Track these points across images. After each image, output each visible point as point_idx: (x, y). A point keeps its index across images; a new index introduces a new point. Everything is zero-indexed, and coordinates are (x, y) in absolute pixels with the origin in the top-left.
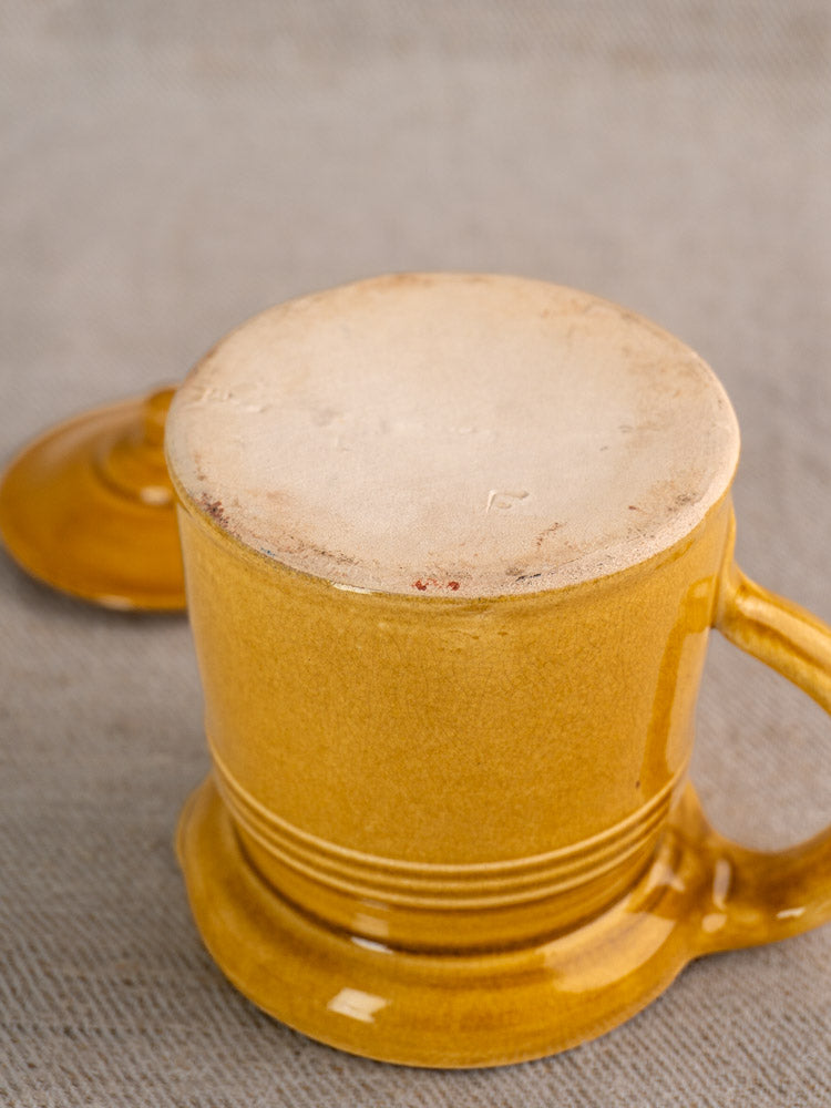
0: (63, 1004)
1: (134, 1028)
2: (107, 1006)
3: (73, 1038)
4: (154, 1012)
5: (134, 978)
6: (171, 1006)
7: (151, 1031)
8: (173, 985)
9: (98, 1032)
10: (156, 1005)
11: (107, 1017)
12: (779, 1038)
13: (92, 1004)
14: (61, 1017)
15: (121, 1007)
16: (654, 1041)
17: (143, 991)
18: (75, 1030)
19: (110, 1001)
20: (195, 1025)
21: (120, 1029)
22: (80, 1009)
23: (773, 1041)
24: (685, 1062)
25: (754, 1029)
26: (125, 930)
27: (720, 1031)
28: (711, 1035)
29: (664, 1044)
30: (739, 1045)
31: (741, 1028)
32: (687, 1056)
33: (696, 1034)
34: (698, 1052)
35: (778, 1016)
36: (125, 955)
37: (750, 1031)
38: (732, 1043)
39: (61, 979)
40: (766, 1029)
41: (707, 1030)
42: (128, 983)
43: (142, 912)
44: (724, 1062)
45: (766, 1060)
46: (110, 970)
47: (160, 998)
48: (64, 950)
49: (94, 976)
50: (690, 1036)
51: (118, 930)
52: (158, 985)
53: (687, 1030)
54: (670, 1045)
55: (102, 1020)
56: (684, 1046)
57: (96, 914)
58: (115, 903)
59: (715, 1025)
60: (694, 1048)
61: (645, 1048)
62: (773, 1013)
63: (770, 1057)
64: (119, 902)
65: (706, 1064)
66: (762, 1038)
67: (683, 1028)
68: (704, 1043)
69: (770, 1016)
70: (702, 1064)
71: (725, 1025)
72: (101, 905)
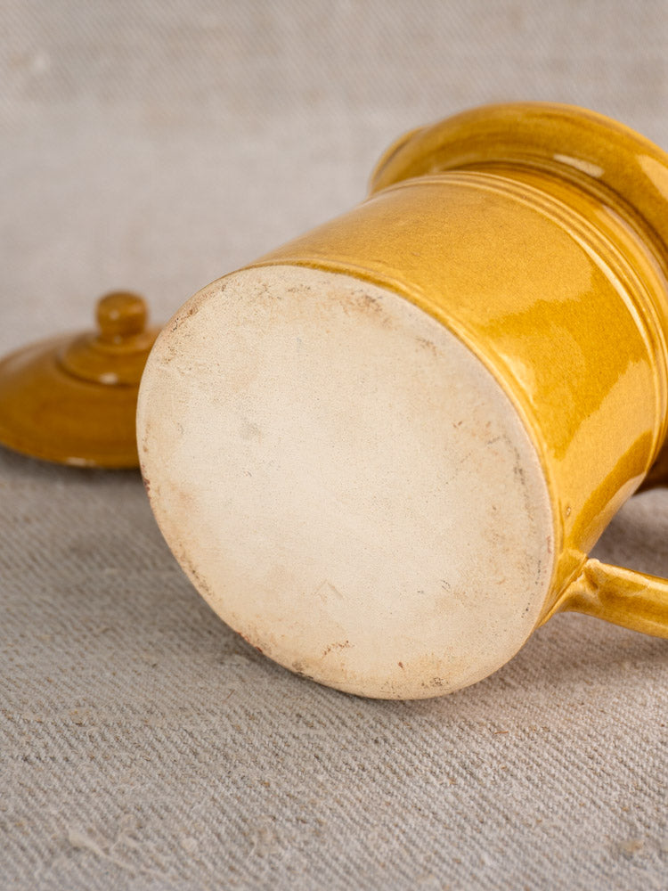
0: (23, 740)
1: (85, 756)
2: (61, 741)
3: (31, 763)
4: (103, 745)
5: (85, 721)
6: (117, 739)
7: (99, 757)
8: (120, 725)
9: (53, 759)
10: (104, 739)
11: (60, 748)
13: (48, 739)
14: (21, 748)
15: (73, 741)
17: (94, 730)
18: (32, 757)
19: (63, 737)
20: (138, 753)
21: (73, 757)
22: (38, 743)
23: (651, 759)
24: (574, 775)
25: (635, 751)
26: (79, 689)
27: (604, 753)
28: (596, 756)
29: (555, 763)
30: (622, 762)
31: (622, 751)
32: (576, 770)
33: (583, 755)
34: (585, 767)
35: (656, 742)
36: (79, 705)
37: (630, 752)
38: (615, 761)
39: (21, 722)
40: (644, 751)
41: (593, 752)
42: (80, 724)
43: (94, 677)
44: (608, 775)
45: (646, 772)
46: (64, 716)
47: (108, 735)
48: (24, 703)
49: (50, 720)
50: (578, 757)
51: (73, 689)
52: (107, 726)
53: (575, 753)
54: (560, 762)
55: (56, 750)
56: (573, 764)
57: (53, 678)
58: (69, 670)
59: (600, 749)
60: (581, 765)
61: (539, 765)
62: (651, 739)
63: (649, 770)
64: (73, 669)
65: (592, 776)
66: (642, 757)
67: (571, 751)
68: (590, 761)
69: (648, 742)
70: (589, 776)
71: (608, 749)
72: (58, 671)
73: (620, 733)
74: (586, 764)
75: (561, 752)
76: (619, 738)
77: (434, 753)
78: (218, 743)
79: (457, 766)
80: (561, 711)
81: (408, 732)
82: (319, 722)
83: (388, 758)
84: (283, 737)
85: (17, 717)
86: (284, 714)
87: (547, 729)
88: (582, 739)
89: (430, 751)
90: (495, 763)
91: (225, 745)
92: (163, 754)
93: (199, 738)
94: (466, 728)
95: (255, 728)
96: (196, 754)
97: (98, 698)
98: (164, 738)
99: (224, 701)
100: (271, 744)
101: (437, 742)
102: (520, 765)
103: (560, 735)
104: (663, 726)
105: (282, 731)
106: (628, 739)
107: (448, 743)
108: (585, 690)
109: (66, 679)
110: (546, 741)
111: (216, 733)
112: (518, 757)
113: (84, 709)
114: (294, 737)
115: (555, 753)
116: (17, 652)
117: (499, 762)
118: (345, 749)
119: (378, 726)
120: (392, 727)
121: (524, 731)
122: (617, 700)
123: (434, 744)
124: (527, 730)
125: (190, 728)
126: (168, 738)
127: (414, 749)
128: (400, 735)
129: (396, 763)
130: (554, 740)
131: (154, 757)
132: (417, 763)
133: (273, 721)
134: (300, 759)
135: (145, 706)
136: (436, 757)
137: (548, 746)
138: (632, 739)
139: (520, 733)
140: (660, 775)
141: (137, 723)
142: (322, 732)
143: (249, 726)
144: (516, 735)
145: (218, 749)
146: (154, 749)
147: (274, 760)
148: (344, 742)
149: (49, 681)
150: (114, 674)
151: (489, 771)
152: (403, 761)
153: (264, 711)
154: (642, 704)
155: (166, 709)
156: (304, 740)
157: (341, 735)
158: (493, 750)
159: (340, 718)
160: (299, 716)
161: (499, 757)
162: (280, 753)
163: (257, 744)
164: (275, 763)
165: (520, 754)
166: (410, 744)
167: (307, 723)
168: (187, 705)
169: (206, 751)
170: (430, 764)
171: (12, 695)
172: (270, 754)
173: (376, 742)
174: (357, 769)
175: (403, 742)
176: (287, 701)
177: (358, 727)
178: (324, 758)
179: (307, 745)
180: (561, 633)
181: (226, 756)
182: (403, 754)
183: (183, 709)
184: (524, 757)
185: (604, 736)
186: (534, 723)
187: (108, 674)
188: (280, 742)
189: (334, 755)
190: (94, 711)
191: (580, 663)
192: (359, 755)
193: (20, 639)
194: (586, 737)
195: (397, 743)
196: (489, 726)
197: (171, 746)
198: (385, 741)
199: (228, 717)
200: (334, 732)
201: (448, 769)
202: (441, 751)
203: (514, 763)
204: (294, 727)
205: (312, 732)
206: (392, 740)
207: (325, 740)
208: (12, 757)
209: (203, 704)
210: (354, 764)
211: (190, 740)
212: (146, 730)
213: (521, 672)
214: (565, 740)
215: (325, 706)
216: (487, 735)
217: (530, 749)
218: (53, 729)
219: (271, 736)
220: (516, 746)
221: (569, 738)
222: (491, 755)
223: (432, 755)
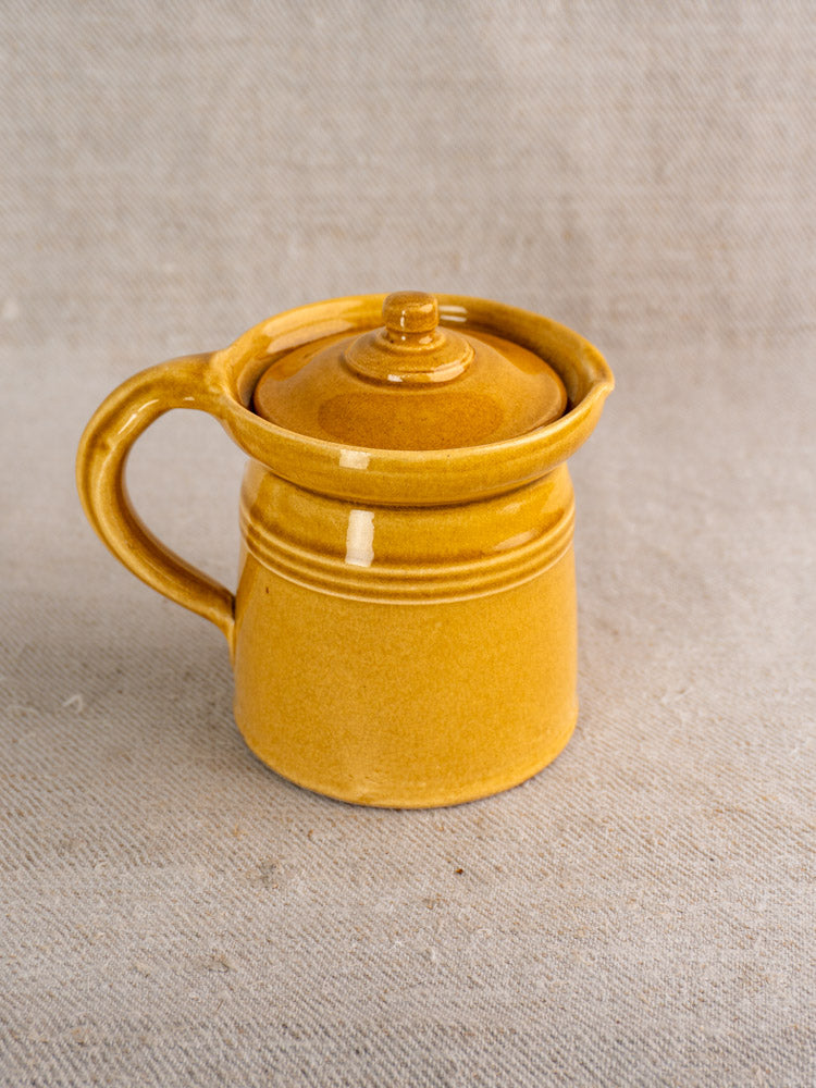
0: (30, 1062)
2: (66, 1064)
4: (105, 1066)
5: (87, 1040)
6: (118, 1061)
8: (119, 1043)
10: (105, 1061)
11: (66, 1071)
12: (612, 1057)
13: (53, 1061)
14: (29, 1071)
15: (77, 1062)
16: (514, 1066)
17: (95, 1050)
19: (68, 1059)
20: (138, 1075)
22: (45, 1066)
23: (609, 1060)
24: (540, 1081)
25: (593, 1052)
26: (80, 1004)
27: (566, 1055)
28: (559, 1059)
29: (522, 1068)
30: (582, 1064)
31: (583, 1052)
32: (541, 1075)
33: (547, 1058)
34: (549, 1072)
35: (612, 1040)
36: (80, 1023)
37: (590, 1053)
38: (576, 1063)
39: (28, 1043)
40: (602, 1051)
41: (556, 1055)
42: (82, 1044)
43: (92, 990)
44: (571, 1079)
45: (604, 1075)
46: (67, 1036)
47: (109, 1056)
48: (29, 1022)
49: (54, 1040)
50: (543, 1061)
51: (73, 1005)
52: (107, 1045)
53: (540, 1056)
54: (527, 1068)
55: (62, 1074)
56: (538, 1069)
57: (54, 992)
58: (69, 984)
59: (562, 1051)
60: (546, 1069)
61: (508, 1072)
62: (608, 1038)
63: (607, 1072)
64: (72, 981)
65: (556, 1081)
66: (600, 1058)
67: (536, 1054)
68: (554, 1065)
69: (605, 1041)
70: (554, 1081)
71: (569, 1050)
72: (59, 985)
73: (580, 1032)
74: (550, 1068)
75: (527, 1056)
76: (578, 1038)
77: (412, 1062)
78: (212, 1061)
79: (433, 1076)
80: (525, 1009)
81: (386, 1039)
82: (304, 1032)
83: (369, 1070)
84: (271, 1051)
85: (22, 1037)
86: (271, 1024)
87: (513, 1031)
88: (545, 1040)
89: (408, 1060)
90: (467, 1072)
91: (218, 1062)
92: (162, 1076)
93: (194, 1056)
94: (439, 1032)
95: (245, 1041)
96: (191, 1073)
97: (98, 1014)
98: (161, 1058)
99: (215, 1014)
100: (260, 1060)
101: (414, 1049)
102: (490, 1071)
103: (525, 1038)
104: (618, 1022)
105: (272, 1045)
106: (587, 1038)
107: (424, 1051)
108: (546, 985)
109: (67, 994)
110: (513, 1045)
111: (209, 1049)
112: (489, 1063)
113: (85, 1027)
114: (281, 1050)
115: (522, 1057)
116: (18, 964)
117: (471, 1070)
118: (329, 1062)
119: (359, 1035)
120: (371, 1035)
121: (492, 1034)
122: (575, 995)
123: (411, 1052)
124: (495, 1032)
125: (185, 1045)
126: (165, 1057)
127: (392, 1059)
128: (379, 1043)
129: (377, 1074)
130: (520, 1044)
131: (152, 1078)
132: (396, 1074)
133: (262, 1034)
134: (288, 1076)
135: (141, 1022)
136: (413, 1066)
137: (515, 1050)
138: (591, 1038)
139: (489, 1036)
140: (617, 1077)
141: (135, 1042)
142: (308, 1044)
143: (240, 1042)
144: (486, 1039)
145: (212, 1067)
146: (152, 1069)
147: (264, 1077)
148: (328, 1054)
149: (51, 996)
150: (111, 986)
151: (463, 1080)
152: (383, 1074)
153: (253, 1022)
154: (598, 999)
155: (161, 1024)
156: (291, 1052)
157: (325, 1045)
158: (465, 1056)
159: (323, 1028)
160: (285, 1026)
161: (471, 1064)
162: (269, 1068)
163: (247, 1060)
164: (265, 1081)
165: (490, 1059)
166: (389, 1053)
167: (293, 1034)
168: (181, 1019)
169: (201, 1070)
170: (408, 1075)
171: (18, 1014)
172: (260, 1071)
173: (357, 1052)
174: (340, 1083)
175: (382, 1051)
176: (274, 1010)
177: (340, 1036)
178: (310, 1073)
179: (293, 1058)
180: (521, 923)
181: (220, 1076)
182: (382, 1065)
183: (178, 1024)
184: (493, 1063)
185: (566, 1036)
186: (501, 1025)
187: (105, 986)
188: (269, 1056)
189: (320, 1069)
190: (95, 1029)
191: (541, 957)
192: (342, 1068)
193: (22, 949)
194: (549, 1038)
195: (377, 1052)
196: (460, 1030)
197: (168, 1066)
198: (366, 1050)
199: (220, 1030)
200: (318, 1043)
201: (425, 1079)
202: (418, 1060)
203: (485, 1071)
204: (281, 1040)
205: (298, 1044)
206: (372, 1049)
207: (310, 1052)
208: (21, 1081)
209: (195, 1017)
210: (338, 1079)
211: (185, 1059)
212: (144, 1049)
213: (487, 969)
214: (530, 1043)
215: (308, 1013)
216: (459, 1040)
217: (499, 1054)
218: (58, 1051)
219: (260, 1050)
220: (486, 1050)
221: (533, 1040)
222: (463, 1062)
223: (409, 1064)
